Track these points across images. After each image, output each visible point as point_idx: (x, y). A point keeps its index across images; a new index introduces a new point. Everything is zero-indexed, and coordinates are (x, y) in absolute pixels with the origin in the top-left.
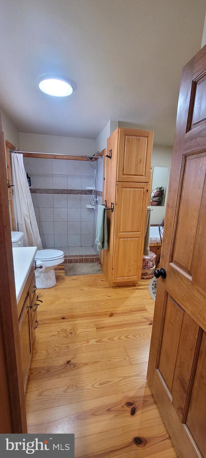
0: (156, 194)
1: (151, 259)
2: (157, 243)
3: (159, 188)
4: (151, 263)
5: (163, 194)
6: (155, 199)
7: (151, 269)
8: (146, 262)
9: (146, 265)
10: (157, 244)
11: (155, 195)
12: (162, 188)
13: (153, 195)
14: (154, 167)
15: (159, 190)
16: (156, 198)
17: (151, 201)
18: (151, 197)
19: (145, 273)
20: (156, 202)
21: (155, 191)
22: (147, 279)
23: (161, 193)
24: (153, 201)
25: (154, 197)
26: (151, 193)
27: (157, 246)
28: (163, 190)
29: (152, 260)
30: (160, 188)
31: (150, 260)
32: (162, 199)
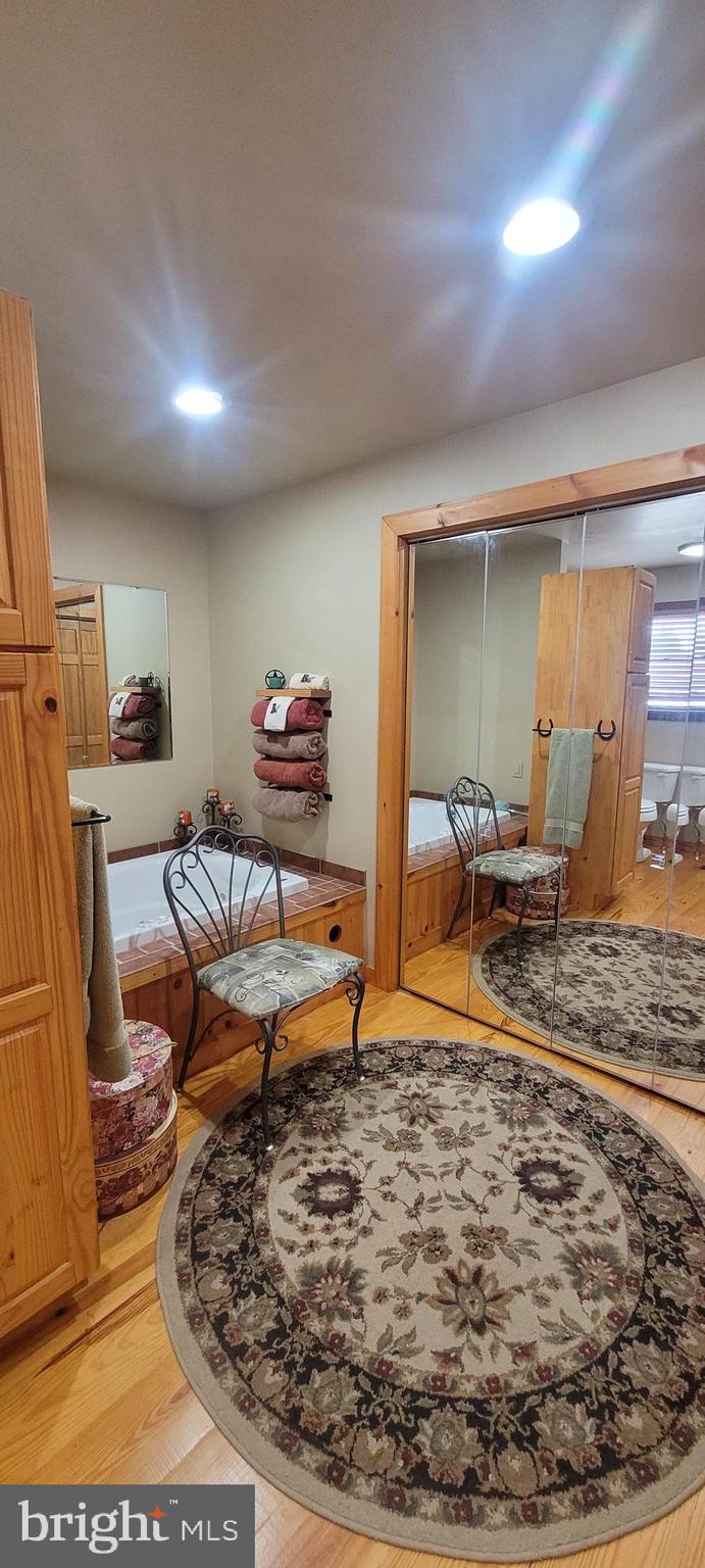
0: (129, 706)
1: (144, 1085)
2: (168, 960)
3: (137, 680)
4: (154, 1102)
5: (159, 705)
6: (130, 729)
7: (156, 1135)
8: (122, 1112)
9: (120, 1131)
10: (169, 968)
11: (127, 712)
12: (151, 678)
13: (116, 710)
14: (106, 588)
15: (139, 690)
16: (134, 725)
17: (114, 737)
18: (112, 719)
19: (126, 1176)
20: (137, 740)
21: (126, 695)
22: (142, 1199)
23: (151, 704)
24: (122, 737)
25: (125, 719)
26: (108, 700)
27: (169, 977)
28: (159, 690)
29: (151, 1086)
30: (145, 682)
31: (144, 1091)
32: (160, 727)
